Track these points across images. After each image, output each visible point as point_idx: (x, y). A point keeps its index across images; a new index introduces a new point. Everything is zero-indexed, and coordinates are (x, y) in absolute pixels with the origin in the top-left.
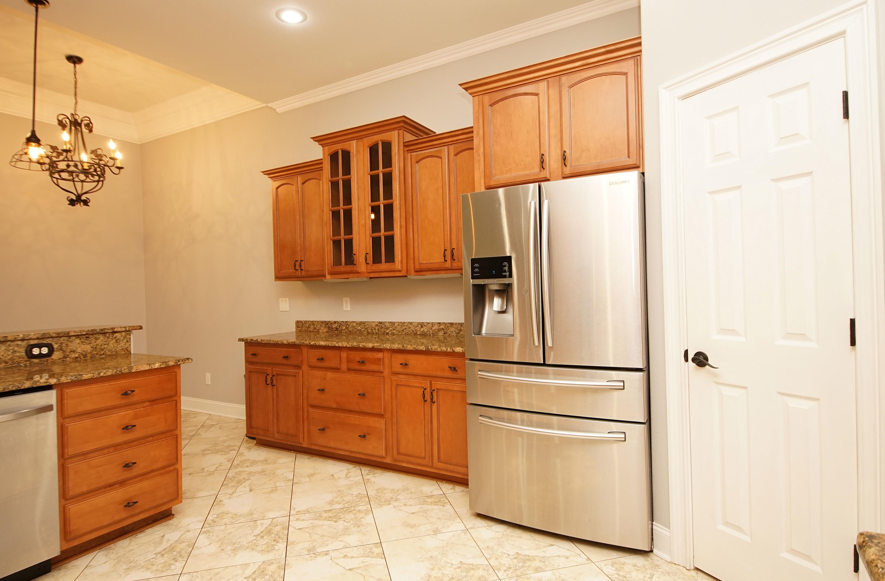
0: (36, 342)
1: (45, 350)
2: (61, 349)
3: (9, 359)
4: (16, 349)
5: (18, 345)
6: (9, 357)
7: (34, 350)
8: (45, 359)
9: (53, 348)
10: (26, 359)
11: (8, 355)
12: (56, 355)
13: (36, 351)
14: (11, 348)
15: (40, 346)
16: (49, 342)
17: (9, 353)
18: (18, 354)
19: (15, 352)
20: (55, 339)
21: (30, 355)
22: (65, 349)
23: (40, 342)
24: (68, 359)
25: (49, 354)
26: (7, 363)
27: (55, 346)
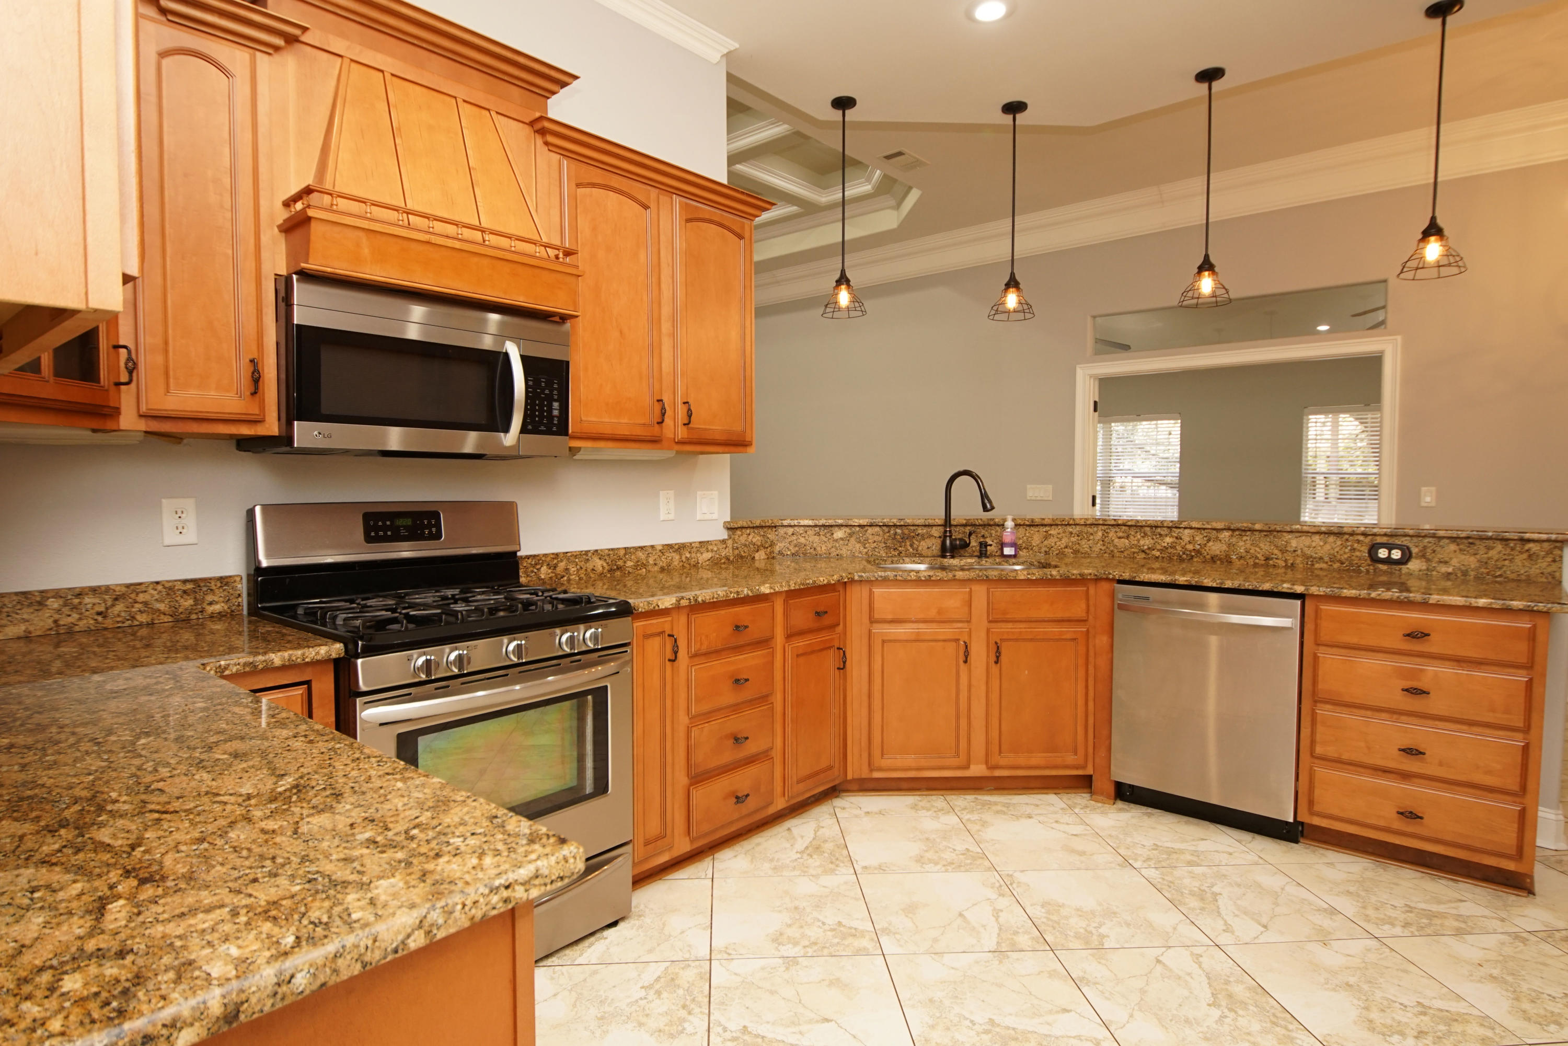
0: (1384, 540)
1: (1396, 554)
2: (1424, 556)
3: (1347, 559)
4: (1356, 545)
5: (1358, 541)
6: (1346, 556)
7: (1381, 551)
8: (1397, 567)
9: (1410, 553)
10: (1369, 562)
11: (1345, 553)
12: (1414, 565)
13: (1383, 553)
14: (1349, 544)
15: (1390, 548)
16: (1405, 543)
17: (1347, 550)
18: (1358, 553)
19: (1353, 550)
20: (1415, 540)
21: (1375, 560)
22: (1430, 557)
23: (1391, 541)
24: (1434, 573)
25: (1403, 561)
26: (1342, 563)
27: (1415, 550)
